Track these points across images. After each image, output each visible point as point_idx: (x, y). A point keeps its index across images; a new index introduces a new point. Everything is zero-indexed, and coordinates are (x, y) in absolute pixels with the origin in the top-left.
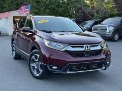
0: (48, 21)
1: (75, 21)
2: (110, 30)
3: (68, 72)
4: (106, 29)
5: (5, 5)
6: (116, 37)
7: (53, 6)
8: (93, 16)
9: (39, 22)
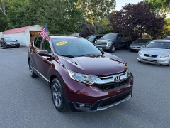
0: (66, 42)
1: (80, 36)
2: (109, 44)
3: (98, 109)
4: (106, 43)
5: (22, 21)
6: (113, 49)
7: (62, 22)
8: (94, 31)
9: (58, 44)
